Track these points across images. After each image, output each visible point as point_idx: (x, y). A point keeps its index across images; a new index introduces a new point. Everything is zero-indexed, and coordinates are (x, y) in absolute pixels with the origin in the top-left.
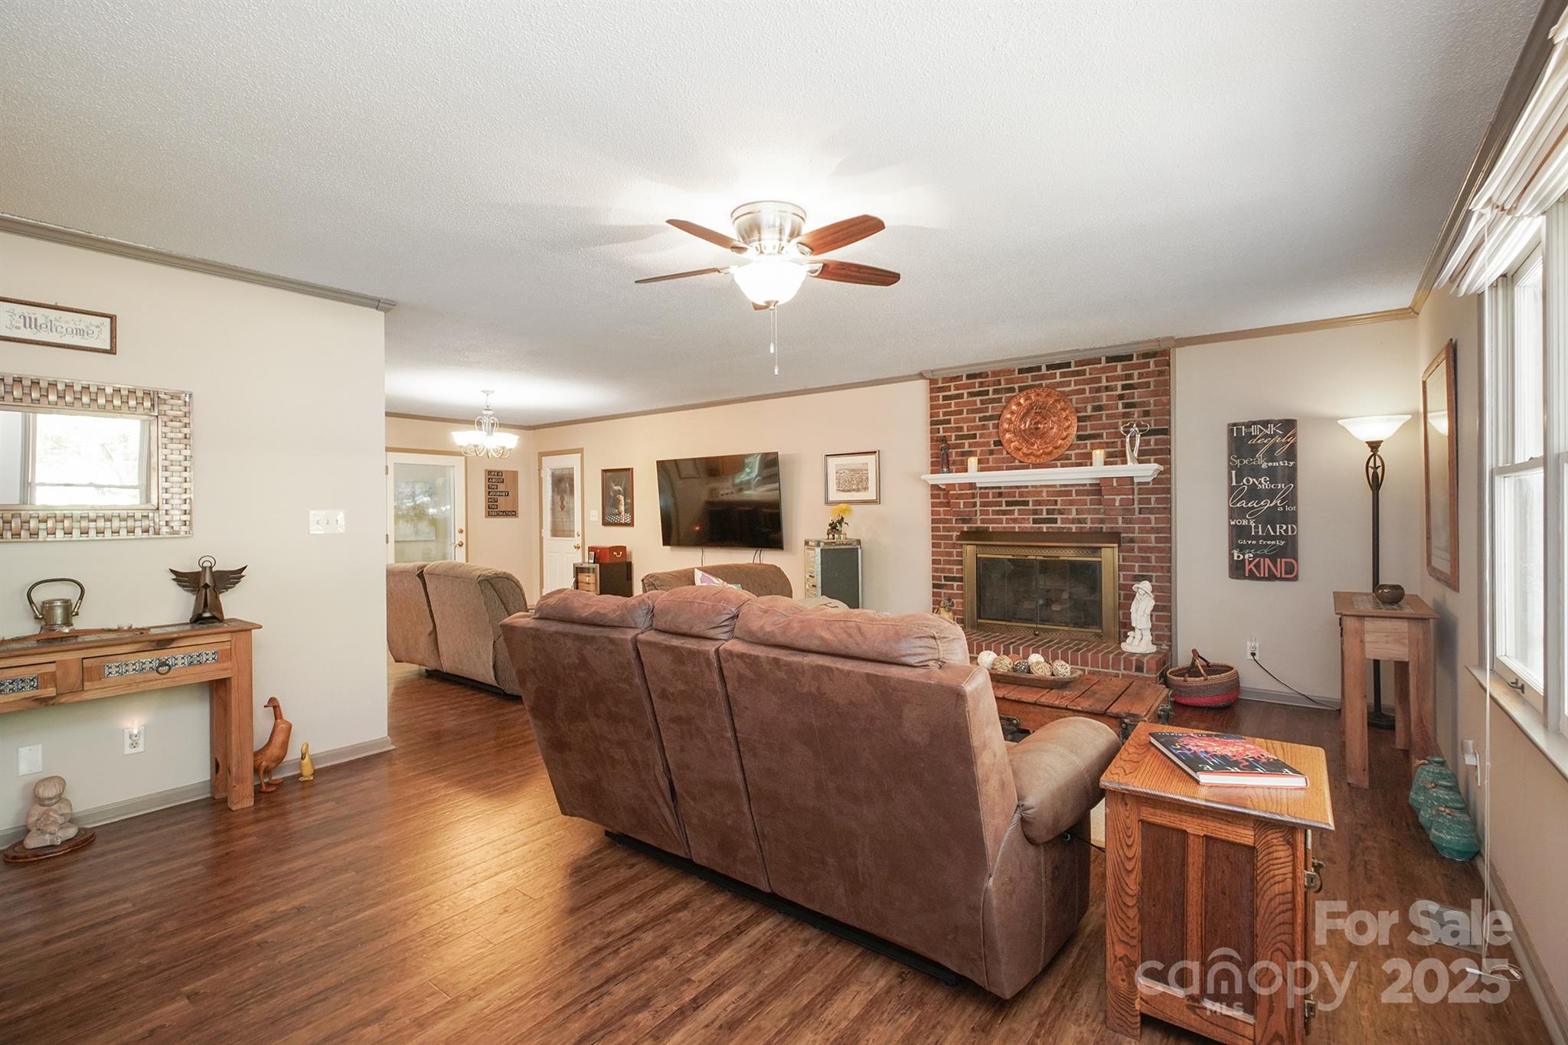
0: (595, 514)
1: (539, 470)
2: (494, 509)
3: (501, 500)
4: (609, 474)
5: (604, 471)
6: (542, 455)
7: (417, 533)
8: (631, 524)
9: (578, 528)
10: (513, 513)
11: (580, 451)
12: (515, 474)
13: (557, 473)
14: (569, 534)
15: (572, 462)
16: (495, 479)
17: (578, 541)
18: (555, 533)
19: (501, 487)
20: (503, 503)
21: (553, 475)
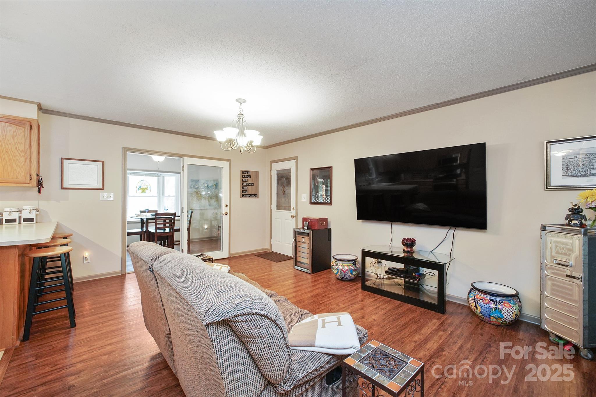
0: (305, 197)
1: (270, 171)
2: (245, 194)
3: (249, 188)
4: (315, 171)
5: (312, 169)
6: (272, 162)
7: (210, 205)
8: (330, 204)
9: (293, 205)
10: (255, 196)
11: (295, 158)
12: (257, 173)
13: (281, 172)
14: (288, 208)
15: (290, 165)
16: (246, 175)
17: (293, 213)
18: (279, 207)
19: (250, 181)
20: (250, 190)
21: (278, 174)
